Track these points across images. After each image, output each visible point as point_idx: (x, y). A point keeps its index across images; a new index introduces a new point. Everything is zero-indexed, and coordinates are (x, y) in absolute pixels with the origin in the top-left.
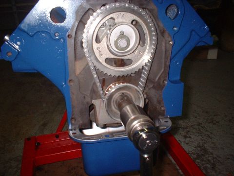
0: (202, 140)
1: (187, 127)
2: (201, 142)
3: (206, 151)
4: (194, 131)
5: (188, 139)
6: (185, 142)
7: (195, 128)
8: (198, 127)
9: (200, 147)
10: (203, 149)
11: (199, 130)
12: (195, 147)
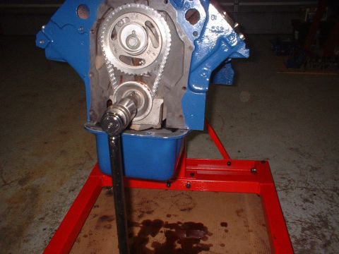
0: (328, 210)
1: (315, 190)
2: (325, 211)
3: (326, 223)
4: (323, 196)
5: (308, 204)
6: (302, 206)
7: (326, 194)
8: (331, 192)
9: (320, 217)
10: (323, 221)
11: (332, 197)
12: (314, 216)
